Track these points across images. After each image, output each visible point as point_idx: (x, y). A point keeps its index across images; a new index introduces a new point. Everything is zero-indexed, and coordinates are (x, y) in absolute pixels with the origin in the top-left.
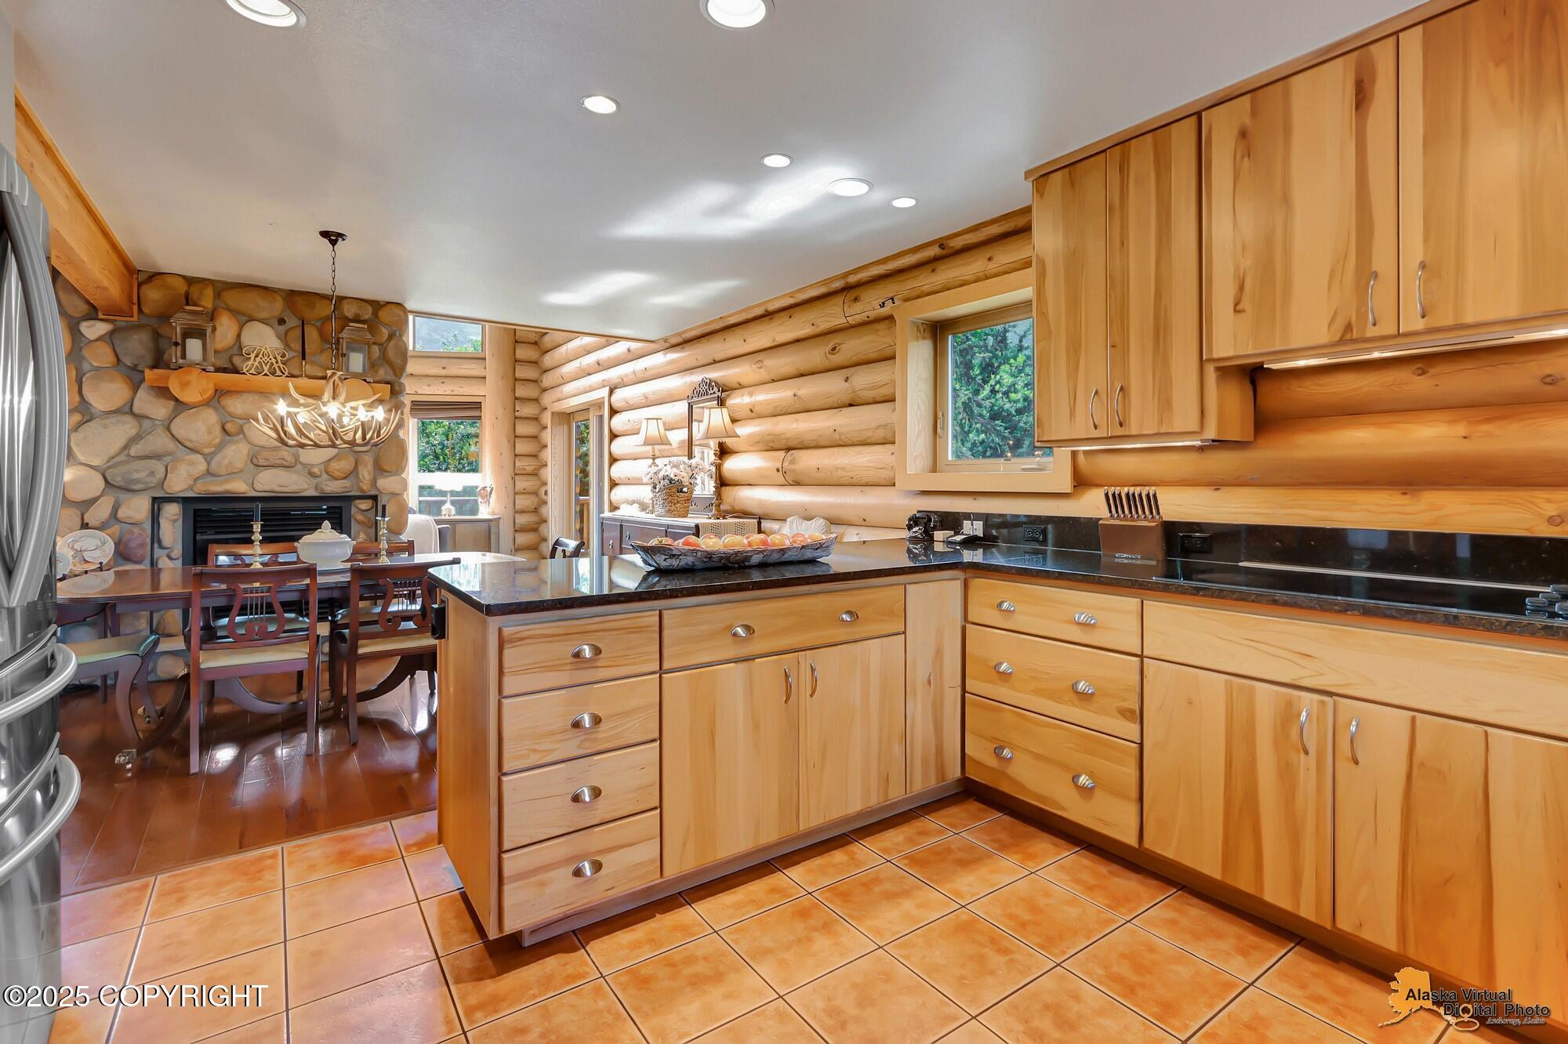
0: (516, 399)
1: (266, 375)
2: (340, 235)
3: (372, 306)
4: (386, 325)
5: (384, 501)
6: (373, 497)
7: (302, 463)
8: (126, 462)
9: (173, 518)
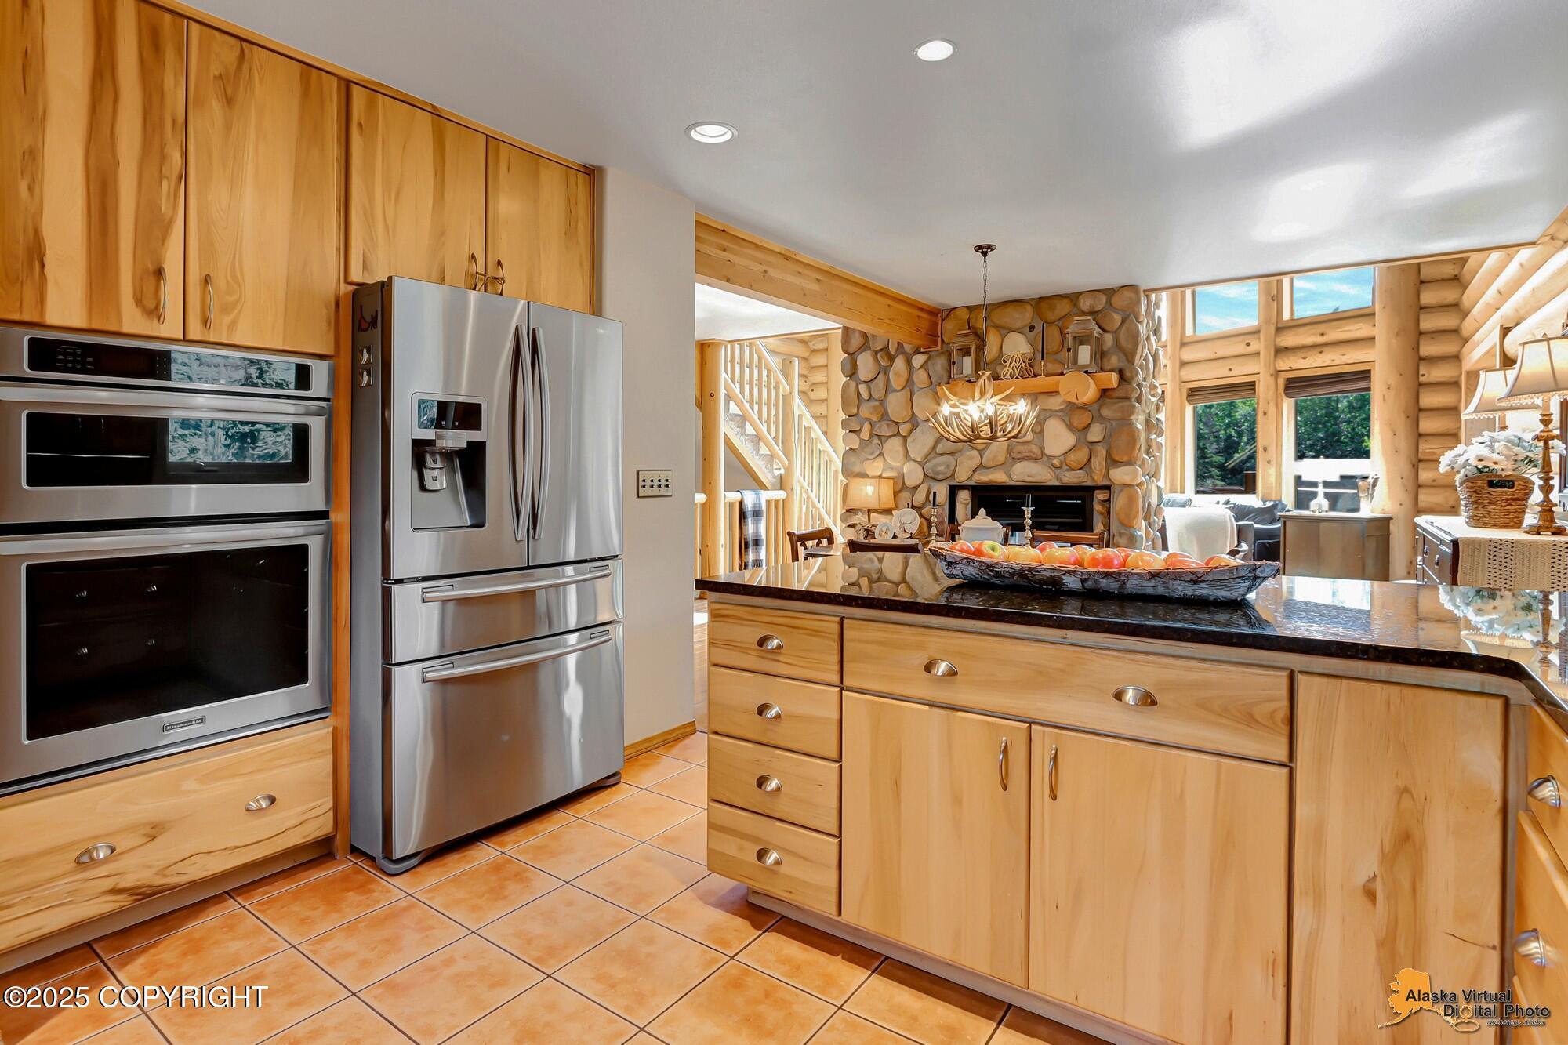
0: (1421, 359)
1: (1017, 378)
2: (990, 247)
3: (1106, 294)
4: (1117, 310)
5: (1116, 492)
6: (1107, 488)
7: (1046, 455)
8: (934, 458)
9: (965, 502)
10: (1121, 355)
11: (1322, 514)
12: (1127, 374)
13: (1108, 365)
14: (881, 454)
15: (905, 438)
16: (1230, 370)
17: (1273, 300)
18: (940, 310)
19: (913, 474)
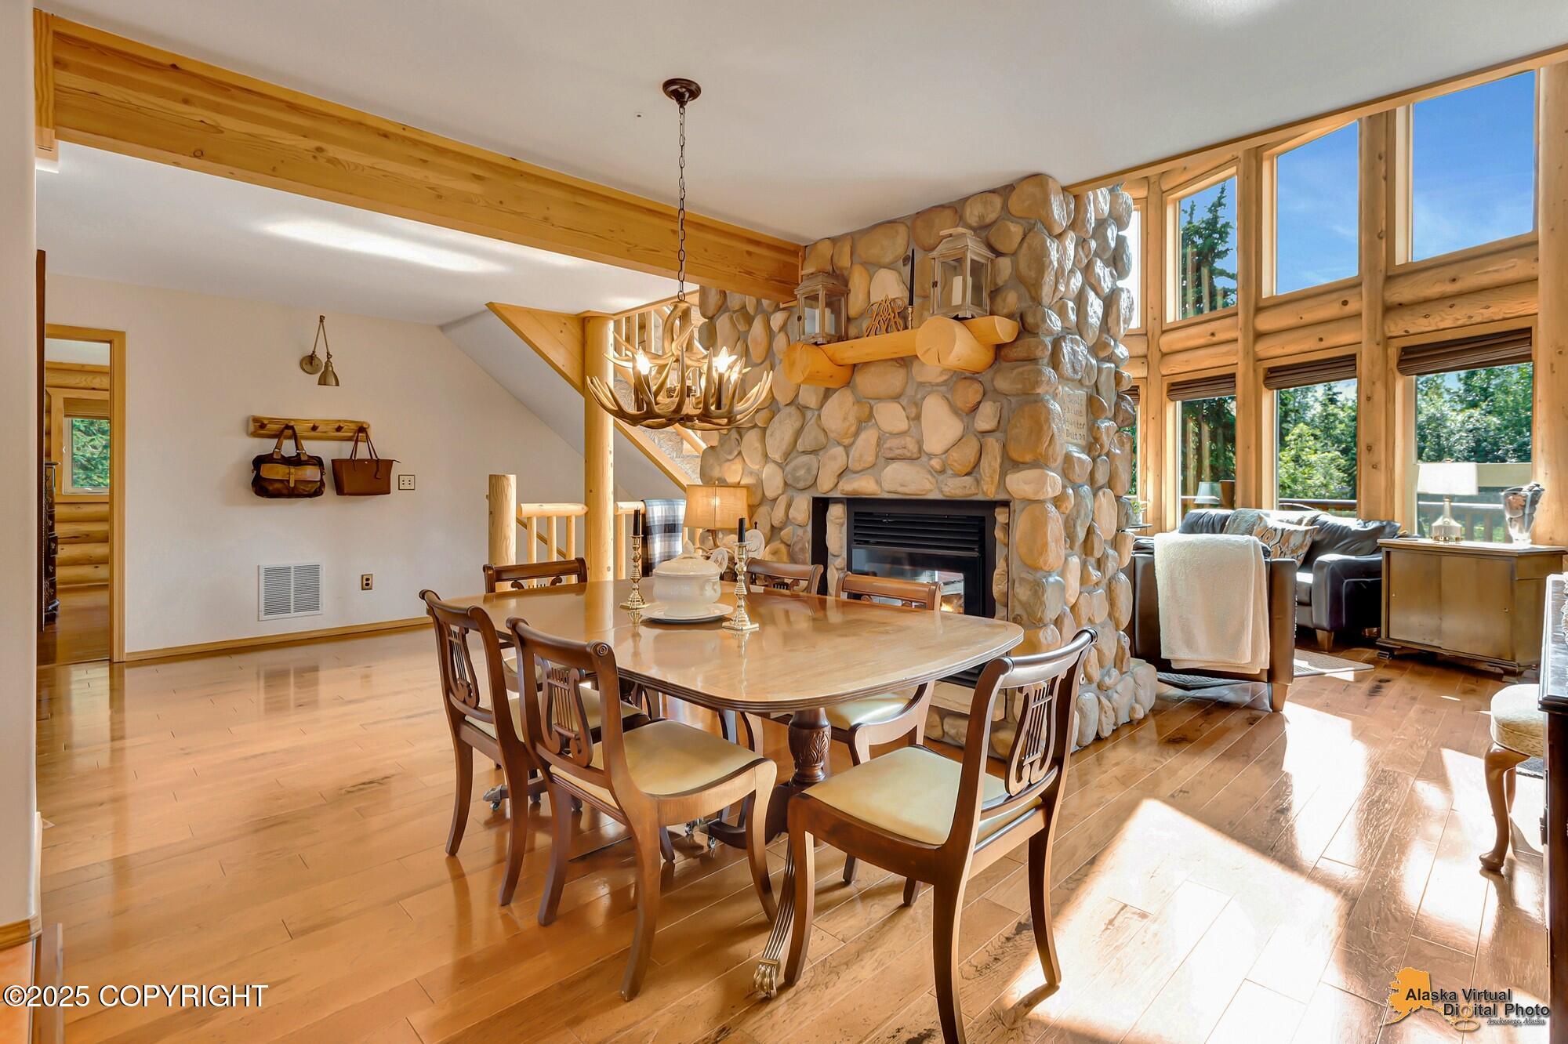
3: (1000, 196)
4: (1016, 220)
5: (1017, 510)
6: (1005, 504)
7: (927, 454)
8: (796, 458)
9: (838, 521)
10: (1023, 290)
11: (1452, 544)
12: (1030, 320)
13: (1004, 308)
14: (740, 453)
15: (764, 430)
16: (1321, 340)
17: (1381, 238)
18: (799, 246)
19: (772, 479)
